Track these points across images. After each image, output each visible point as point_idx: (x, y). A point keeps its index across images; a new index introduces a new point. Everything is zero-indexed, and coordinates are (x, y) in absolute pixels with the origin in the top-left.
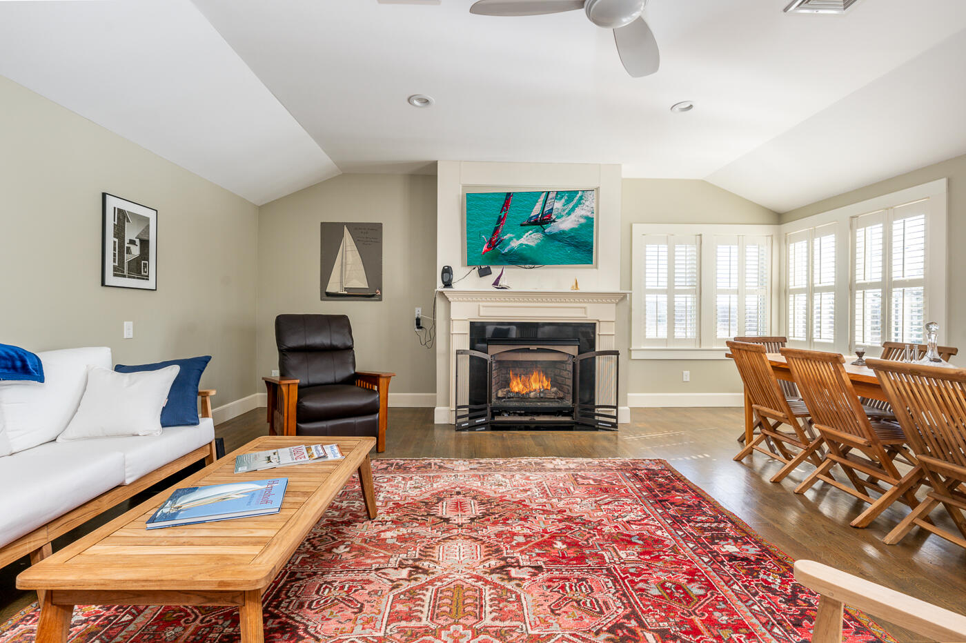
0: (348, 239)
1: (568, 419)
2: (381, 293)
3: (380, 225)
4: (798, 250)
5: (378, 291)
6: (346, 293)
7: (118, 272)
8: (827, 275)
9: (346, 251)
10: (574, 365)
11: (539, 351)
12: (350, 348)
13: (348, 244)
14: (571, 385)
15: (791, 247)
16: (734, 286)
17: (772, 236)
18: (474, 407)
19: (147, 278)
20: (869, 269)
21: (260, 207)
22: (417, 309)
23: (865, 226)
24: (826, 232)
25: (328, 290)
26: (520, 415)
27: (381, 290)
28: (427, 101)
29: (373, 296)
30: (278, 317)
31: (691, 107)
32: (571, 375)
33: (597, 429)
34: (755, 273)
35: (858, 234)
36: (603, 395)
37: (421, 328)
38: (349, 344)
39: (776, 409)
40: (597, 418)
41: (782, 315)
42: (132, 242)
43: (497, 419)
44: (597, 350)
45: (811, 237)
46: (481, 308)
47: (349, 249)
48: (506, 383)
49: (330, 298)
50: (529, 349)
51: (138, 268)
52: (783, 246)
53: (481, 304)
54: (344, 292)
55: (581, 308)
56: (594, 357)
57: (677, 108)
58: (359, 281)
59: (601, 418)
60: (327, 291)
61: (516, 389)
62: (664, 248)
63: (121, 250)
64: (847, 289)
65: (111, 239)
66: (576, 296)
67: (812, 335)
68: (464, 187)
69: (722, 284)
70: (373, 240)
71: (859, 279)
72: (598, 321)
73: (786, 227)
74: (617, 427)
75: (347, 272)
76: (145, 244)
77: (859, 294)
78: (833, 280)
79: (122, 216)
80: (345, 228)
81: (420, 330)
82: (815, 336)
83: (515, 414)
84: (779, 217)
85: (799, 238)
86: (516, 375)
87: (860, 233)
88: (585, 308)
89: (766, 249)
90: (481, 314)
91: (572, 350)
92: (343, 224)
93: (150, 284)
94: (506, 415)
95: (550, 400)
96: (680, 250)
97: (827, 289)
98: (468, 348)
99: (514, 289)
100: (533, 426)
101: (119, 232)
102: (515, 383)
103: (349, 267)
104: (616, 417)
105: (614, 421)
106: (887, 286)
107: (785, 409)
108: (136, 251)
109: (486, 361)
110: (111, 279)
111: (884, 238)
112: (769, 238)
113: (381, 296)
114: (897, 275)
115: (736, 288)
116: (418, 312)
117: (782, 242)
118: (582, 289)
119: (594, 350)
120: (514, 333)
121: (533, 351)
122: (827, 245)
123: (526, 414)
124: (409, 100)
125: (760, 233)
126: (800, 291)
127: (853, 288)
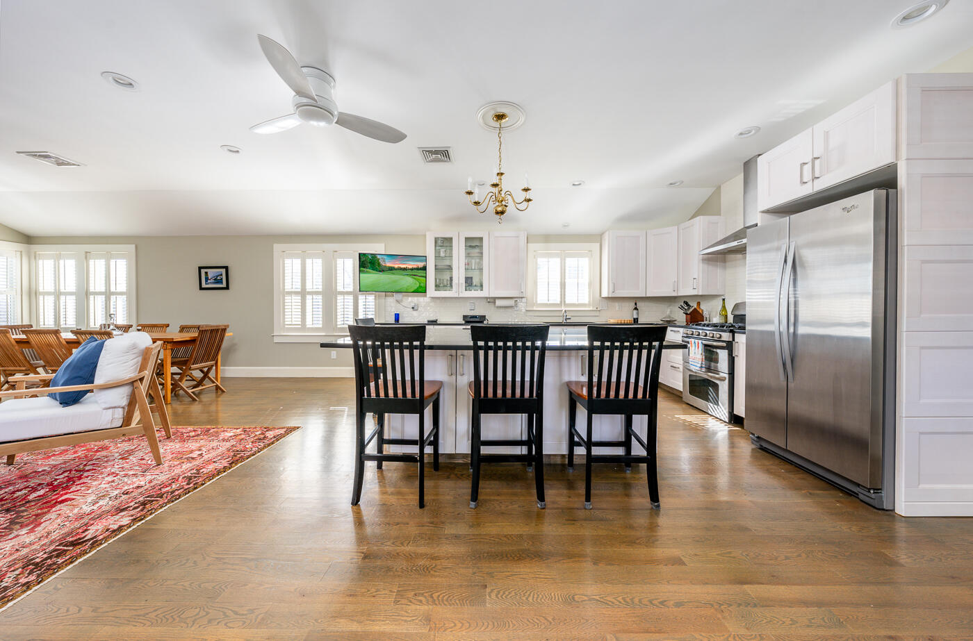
4: (46, 265)
8: (70, 284)
15: (40, 262)
17: (22, 251)
20: (97, 284)
23: (95, 259)
24: (69, 257)
35: (90, 263)
39: (20, 366)
41: (33, 309)
45: (57, 257)
52: (33, 260)
64: (84, 295)
67: (59, 323)
71: (92, 289)
73: (35, 247)
77: (92, 298)
78: (75, 288)
82: (61, 324)
84: (28, 239)
85: (48, 257)
87: (91, 262)
97: (71, 294)
106: (108, 294)
107: (27, 364)
111: (106, 268)
112: (19, 254)
114: (113, 289)
117: (32, 257)
126: (49, 294)
127: (87, 294)
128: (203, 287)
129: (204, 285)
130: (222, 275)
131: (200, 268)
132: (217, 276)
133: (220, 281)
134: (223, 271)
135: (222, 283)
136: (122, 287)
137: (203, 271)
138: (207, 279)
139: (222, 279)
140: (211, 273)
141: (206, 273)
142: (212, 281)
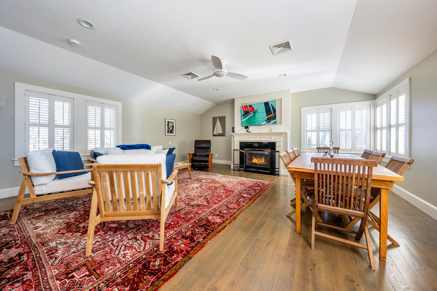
0: (218, 120)
1: (268, 171)
3: (225, 116)
6: (218, 134)
7: (168, 132)
10: (270, 155)
11: (259, 150)
12: (210, 148)
14: (269, 161)
16: (349, 127)
17: (370, 105)
18: (241, 165)
19: (173, 133)
21: (201, 115)
24: (385, 102)
25: (214, 134)
26: (256, 169)
27: (225, 133)
28: (217, 89)
29: (223, 135)
30: (195, 141)
31: (286, 74)
32: (269, 158)
34: (360, 122)
35: (391, 103)
38: (210, 147)
41: (376, 139)
42: (170, 127)
46: (242, 138)
47: (218, 123)
48: (252, 159)
49: (214, 136)
51: (171, 132)
52: (376, 109)
53: (242, 137)
55: (271, 137)
56: (275, 153)
57: (282, 76)
58: (220, 132)
59: (276, 172)
61: (255, 162)
62: (315, 115)
63: (168, 128)
64: (388, 127)
65: (167, 127)
66: (271, 134)
67: (382, 148)
68: (241, 104)
69: (342, 127)
70: (223, 121)
71: (391, 123)
72: (277, 141)
73: (376, 101)
74: (279, 175)
76: (173, 127)
79: (168, 122)
83: (254, 169)
85: (379, 105)
86: (255, 157)
88: (273, 138)
90: (242, 139)
91: (269, 151)
92: (217, 117)
93: (174, 134)
94: (251, 169)
95: (263, 165)
96: (322, 115)
97: (385, 128)
98: (239, 149)
99: (253, 132)
100: (257, 172)
101: (168, 125)
102: (254, 160)
103: (218, 128)
105: (278, 173)
108: (171, 128)
109: (244, 153)
110: (167, 134)
111: (397, 105)
112: (369, 107)
113: (225, 135)
115: (351, 128)
118: (273, 132)
119: (275, 150)
120: (257, 145)
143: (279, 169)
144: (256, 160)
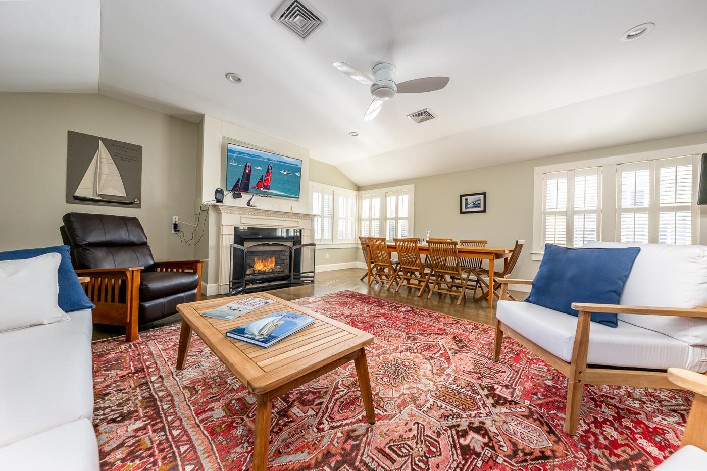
0: (103, 152)
1: (286, 282)
2: (140, 202)
3: (140, 147)
4: (366, 203)
5: (136, 200)
6: (101, 199)
8: (377, 214)
9: (101, 162)
10: (291, 252)
11: (273, 244)
12: (146, 244)
13: (103, 156)
14: (288, 263)
15: (363, 201)
16: (344, 216)
18: (236, 281)
22: (174, 217)
23: (391, 196)
25: (77, 194)
26: (259, 283)
27: (140, 200)
28: (239, 80)
29: (131, 204)
30: (64, 215)
31: (357, 135)
32: (288, 258)
33: (303, 285)
36: (305, 267)
37: (178, 231)
38: (145, 240)
40: (302, 279)
41: (359, 229)
43: (248, 287)
44: (302, 244)
45: (371, 198)
46: (242, 218)
47: (104, 160)
48: (253, 264)
49: (76, 201)
50: (268, 244)
52: (360, 200)
54: (97, 198)
55: (296, 221)
56: (300, 248)
57: (351, 134)
59: (304, 279)
60: (75, 195)
61: (259, 268)
62: (320, 195)
64: (383, 219)
66: (294, 214)
68: (223, 138)
69: (341, 215)
70: (131, 158)
71: (388, 217)
72: (303, 228)
73: (361, 193)
74: (314, 282)
75: (102, 182)
77: (388, 221)
78: (379, 216)
80: (100, 142)
81: (177, 232)
83: (256, 283)
84: (358, 188)
85: (366, 198)
86: (258, 259)
87: (389, 199)
88: (298, 221)
89: (354, 201)
90: (243, 222)
91: (290, 244)
92: (98, 139)
94: (251, 284)
95: (276, 272)
96: (326, 196)
97: (377, 219)
98: (232, 242)
99: (259, 207)
100: (269, 288)
102: (257, 265)
103: (103, 177)
104: (313, 277)
105: (312, 279)
106: (397, 219)
109: (243, 250)
111: (396, 202)
112: (355, 196)
113: (140, 205)
116: (175, 219)
117: (359, 198)
119: (300, 244)
121: (270, 245)
122: (377, 202)
123: (263, 282)
124: (226, 75)
125: (353, 193)
126: (366, 219)
127: (386, 219)
128: (463, 211)
129: (464, 210)
130: (480, 200)
131: (461, 196)
132: (476, 202)
133: (479, 206)
134: (482, 197)
135: (480, 207)
136: (406, 215)
137: (464, 198)
138: (467, 204)
139: (480, 204)
140: (471, 199)
141: (466, 200)
142: (471, 206)
143: (313, 272)
144: (260, 265)
